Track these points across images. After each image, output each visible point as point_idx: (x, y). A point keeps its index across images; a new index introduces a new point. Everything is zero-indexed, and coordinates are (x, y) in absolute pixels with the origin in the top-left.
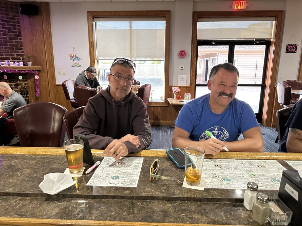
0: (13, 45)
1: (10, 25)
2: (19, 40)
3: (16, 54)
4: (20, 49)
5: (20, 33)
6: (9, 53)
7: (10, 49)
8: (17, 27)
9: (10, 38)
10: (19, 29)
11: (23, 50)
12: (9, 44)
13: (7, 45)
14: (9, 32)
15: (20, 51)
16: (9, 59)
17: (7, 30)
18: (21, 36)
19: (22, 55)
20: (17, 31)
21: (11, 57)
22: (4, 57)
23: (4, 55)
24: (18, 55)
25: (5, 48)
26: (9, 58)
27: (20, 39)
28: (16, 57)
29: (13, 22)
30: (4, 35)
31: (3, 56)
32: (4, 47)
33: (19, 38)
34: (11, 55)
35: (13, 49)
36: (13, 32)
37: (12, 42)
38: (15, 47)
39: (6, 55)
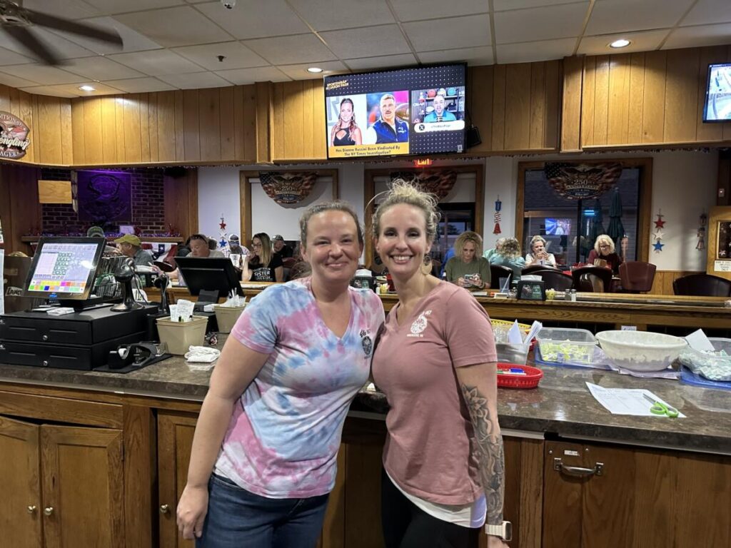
0: (153, 212)
1: (152, 188)
2: (160, 206)
4: (161, 216)
5: (162, 197)
6: (148, 221)
8: (160, 190)
9: (150, 204)
10: (162, 193)
11: (163, 218)
12: (148, 210)
13: (145, 212)
14: (150, 196)
15: (160, 218)
17: (148, 195)
18: (163, 200)
19: (162, 224)
20: (159, 195)
24: (157, 224)
25: (144, 216)
27: (162, 204)
29: (156, 185)
30: (144, 200)
32: (142, 214)
33: (160, 203)
34: (150, 224)
35: (153, 216)
36: (154, 196)
37: (152, 208)
38: (154, 214)
39: (144, 224)
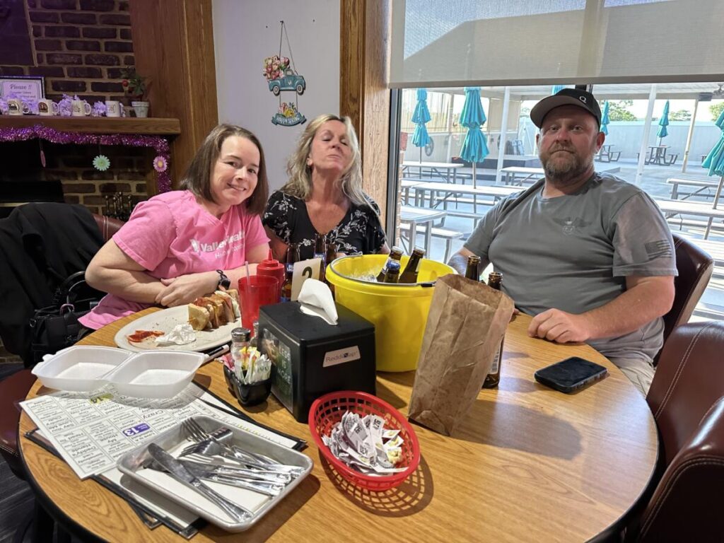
2: (116, 11)
3: (109, 71)
4: (123, 48)
6: (84, 65)
7: (87, 50)
11: (132, 54)
12: (81, 27)
13: (71, 32)
15: (121, 56)
16: (84, 89)
21: (89, 81)
22: (67, 79)
23: (66, 73)
24: (113, 74)
25: (70, 45)
26: (84, 84)
27: (123, 6)
28: (106, 80)
31: (64, 76)
34: (91, 74)
35: (98, 47)
37: (92, 19)
38: (102, 42)
39: (73, 73)
